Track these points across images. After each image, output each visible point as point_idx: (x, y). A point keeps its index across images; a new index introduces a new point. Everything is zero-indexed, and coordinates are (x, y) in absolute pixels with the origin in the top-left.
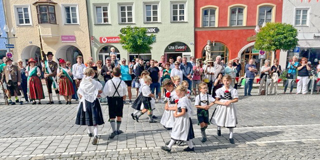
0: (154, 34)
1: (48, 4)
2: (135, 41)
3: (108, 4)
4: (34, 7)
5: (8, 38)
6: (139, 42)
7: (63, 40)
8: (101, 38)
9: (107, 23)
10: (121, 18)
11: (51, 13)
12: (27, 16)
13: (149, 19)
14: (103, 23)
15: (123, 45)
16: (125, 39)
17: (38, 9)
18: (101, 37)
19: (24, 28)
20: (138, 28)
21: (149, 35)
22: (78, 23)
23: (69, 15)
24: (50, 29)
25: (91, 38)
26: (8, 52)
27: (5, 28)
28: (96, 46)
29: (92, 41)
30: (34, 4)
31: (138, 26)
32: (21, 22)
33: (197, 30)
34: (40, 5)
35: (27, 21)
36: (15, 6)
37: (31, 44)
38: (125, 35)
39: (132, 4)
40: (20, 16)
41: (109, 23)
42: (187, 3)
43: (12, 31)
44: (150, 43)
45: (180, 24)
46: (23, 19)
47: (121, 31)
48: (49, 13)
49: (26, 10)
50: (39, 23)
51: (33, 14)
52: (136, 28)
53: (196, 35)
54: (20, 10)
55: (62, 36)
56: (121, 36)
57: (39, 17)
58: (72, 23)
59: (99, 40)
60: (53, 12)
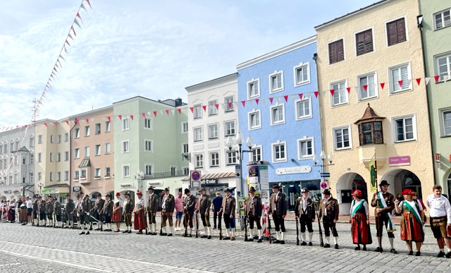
1: (373, 120)
4: (356, 127)
5: (324, 166)
7: (391, 163)
11: (378, 131)
12: (346, 138)
17: (361, 128)
19: (342, 152)
22: (415, 138)
25: (435, 156)
26: (322, 181)
28: (443, 168)
30: (355, 123)
32: (339, 145)
34: (363, 124)
35: (347, 144)
36: (334, 129)
37: (349, 172)
40: (338, 139)
43: (329, 157)
46: (342, 141)
48: (374, 131)
49: (346, 131)
50: (360, 145)
51: (353, 136)
54: (338, 132)
55: (390, 158)
57: (362, 137)
59: (449, 159)
60: (379, 129)
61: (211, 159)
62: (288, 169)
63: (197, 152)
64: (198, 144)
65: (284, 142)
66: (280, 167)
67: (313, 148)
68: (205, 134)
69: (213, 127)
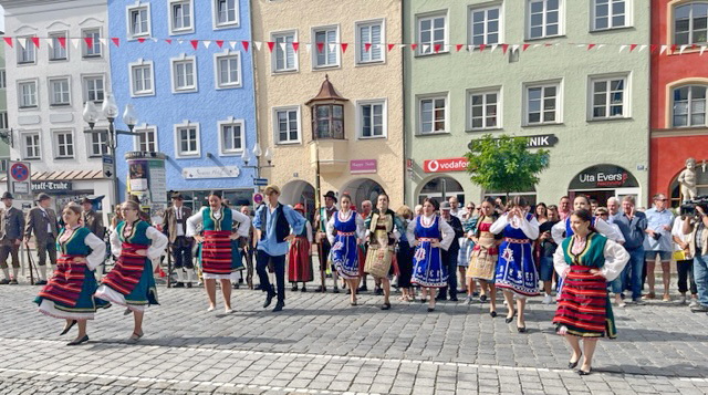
0: (545, 150)
1: (332, 102)
2: (500, 166)
3: (445, 94)
4: (307, 110)
5: (258, 168)
6: (510, 167)
7: (353, 168)
8: (426, 163)
9: (440, 131)
10: (471, 118)
11: (336, 119)
12: (293, 126)
13: (534, 117)
14: (433, 131)
15: (474, 174)
16: (478, 163)
17: (315, 112)
18: (427, 159)
19: (287, 148)
20: (508, 139)
21: (534, 151)
22: (385, 134)
23: (367, 121)
24: (332, 149)
25: (408, 163)
26: (256, 192)
27: (255, 149)
28: (416, 179)
29: (407, 168)
30: (307, 104)
31: (509, 133)
32: (283, 137)
33: (656, 135)
34: (317, 106)
35: (294, 136)
36: (275, 110)
37: (295, 179)
38: (478, 154)
39: (499, 90)
40: (282, 126)
41: (447, 130)
42: (631, 77)
43: (267, 154)
44: (535, 168)
45: (612, 125)
46: (287, 131)
47: (471, 146)
48: (333, 119)
49: (293, 115)
50: (313, 138)
51: (304, 123)
52: (505, 138)
53: (653, 147)
54: (282, 117)
55: (352, 162)
56: (470, 156)
57: (316, 126)
58: (373, 136)
59: (422, 167)
60: (339, 117)
61: (58, 145)
62: (202, 169)
63: (27, 128)
64: (29, 113)
65: (196, 125)
66: (189, 165)
67: (242, 137)
68: (43, 95)
69: (58, 83)
